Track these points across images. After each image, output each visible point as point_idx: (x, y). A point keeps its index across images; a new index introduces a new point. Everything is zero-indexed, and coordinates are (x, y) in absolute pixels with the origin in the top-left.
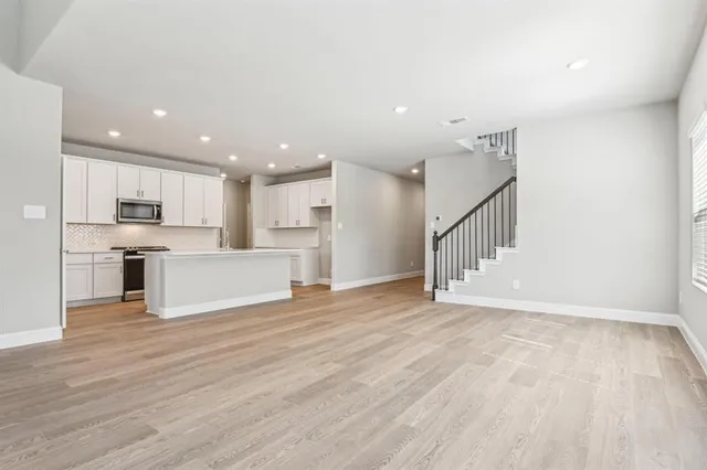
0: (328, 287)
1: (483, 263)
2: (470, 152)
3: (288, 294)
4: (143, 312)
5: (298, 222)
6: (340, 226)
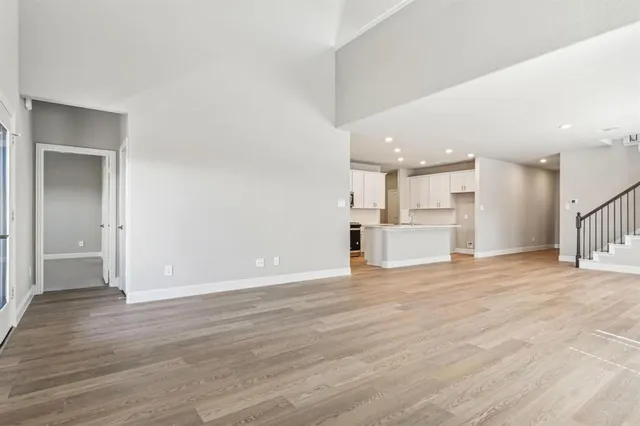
0: (473, 256)
1: (628, 239)
2: (608, 146)
3: (448, 258)
4: (364, 264)
5: (439, 204)
6: (482, 208)
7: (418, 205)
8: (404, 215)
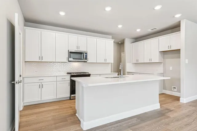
7: (137, 60)
8: (129, 67)
